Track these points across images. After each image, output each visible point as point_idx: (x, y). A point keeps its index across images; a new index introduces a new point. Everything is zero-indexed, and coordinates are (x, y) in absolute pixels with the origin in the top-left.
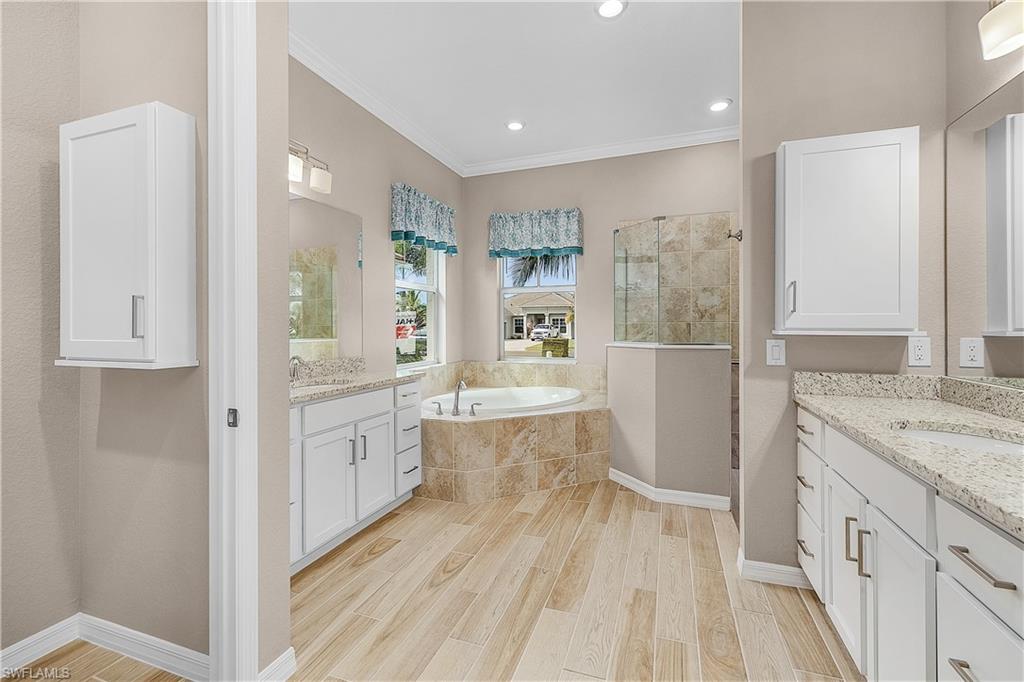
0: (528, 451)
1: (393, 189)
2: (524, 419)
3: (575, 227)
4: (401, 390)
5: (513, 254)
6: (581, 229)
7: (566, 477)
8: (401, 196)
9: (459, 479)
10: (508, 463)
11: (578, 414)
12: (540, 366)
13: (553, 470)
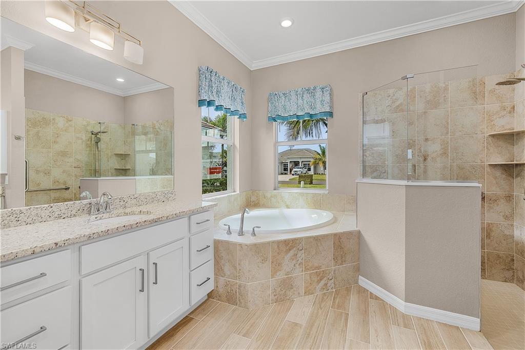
0: (297, 265)
1: (200, 71)
2: (294, 240)
3: (327, 98)
4: (195, 218)
5: (284, 118)
6: (331, 99)
7: (326, 284)
8: (205, 75)
9: (242, 288)
10: (281, 275)
11: (335, 235)
12: (302, 194)
13: (316, 279)
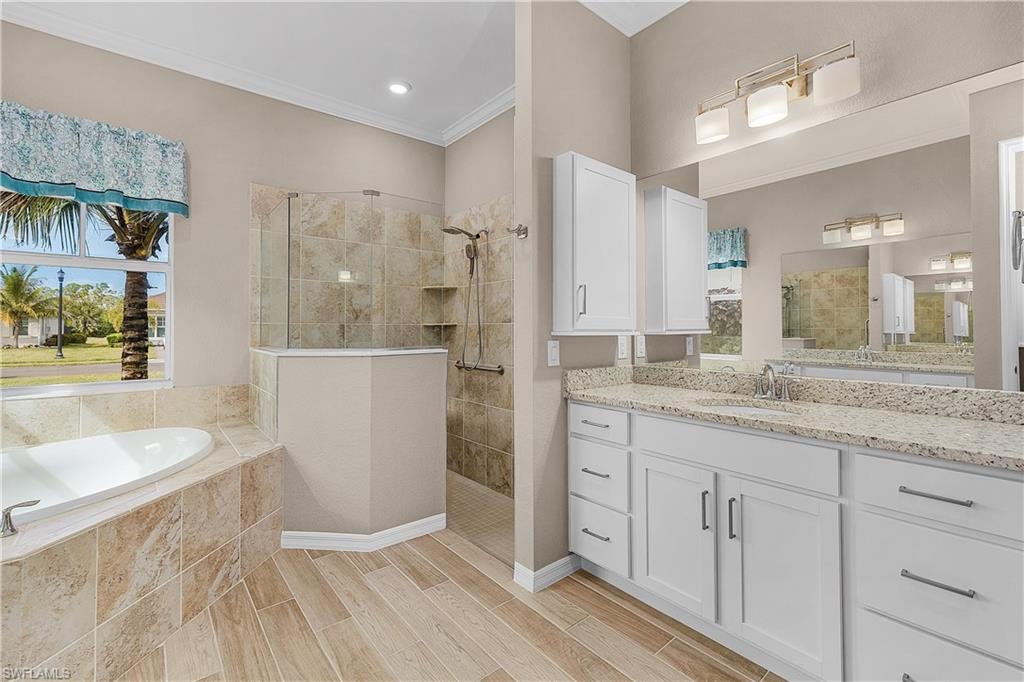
0: (167, 561)
2: (160, 505)
3: (176, 171)
6: (188, 177)
7: (226, 576)
11: (244, 465)
13: (205, 574)
